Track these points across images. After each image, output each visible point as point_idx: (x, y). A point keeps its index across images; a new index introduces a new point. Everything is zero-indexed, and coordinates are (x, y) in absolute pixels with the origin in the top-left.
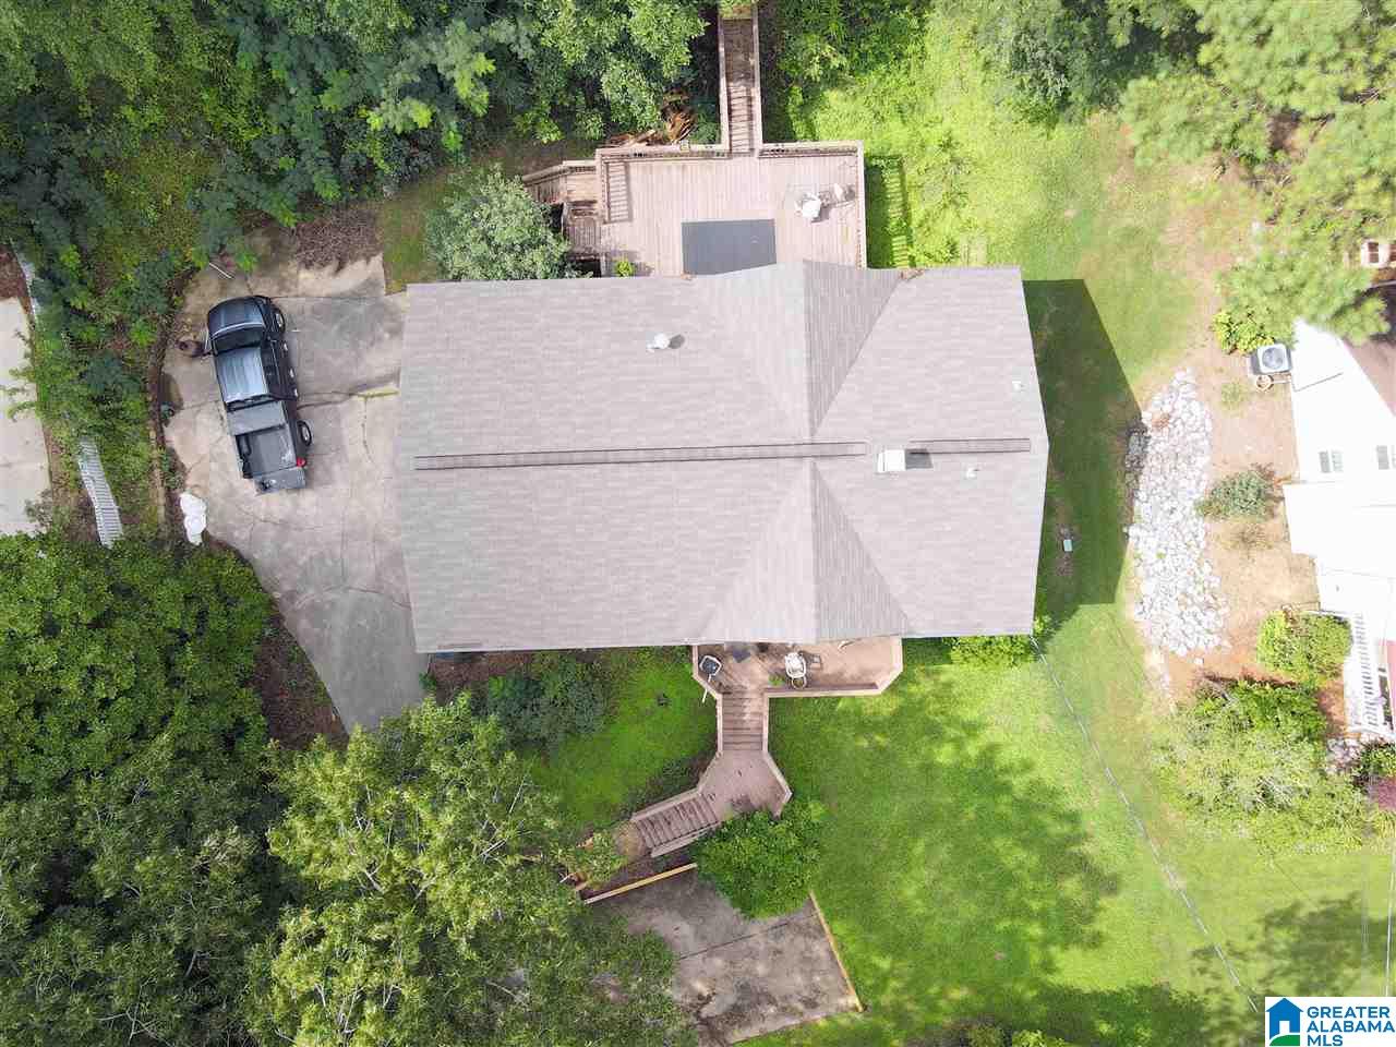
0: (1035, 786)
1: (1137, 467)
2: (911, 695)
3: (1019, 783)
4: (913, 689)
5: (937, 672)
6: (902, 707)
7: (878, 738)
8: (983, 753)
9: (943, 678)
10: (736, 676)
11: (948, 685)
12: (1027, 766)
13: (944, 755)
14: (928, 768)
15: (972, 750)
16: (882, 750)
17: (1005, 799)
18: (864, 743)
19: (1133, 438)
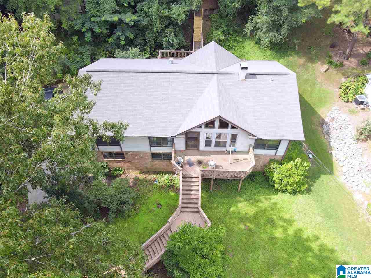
0: (322, 248)
1: (328, 133)
2: (260, 207)
3: (315, 246)
4: (261, 205)
5: (270, 199)
6: (257, 212)
7: (249, 224)
8: (296, 233)
9: (273, 201)
10: (188, 171)
11: (275, 204)
12: (317, 238)
13: (278, 233)
14: (272, 239)
15: (291, 232)
16: (250, 230)
17: (310, 254)
18: (243, 227)
19: (324, 125)
